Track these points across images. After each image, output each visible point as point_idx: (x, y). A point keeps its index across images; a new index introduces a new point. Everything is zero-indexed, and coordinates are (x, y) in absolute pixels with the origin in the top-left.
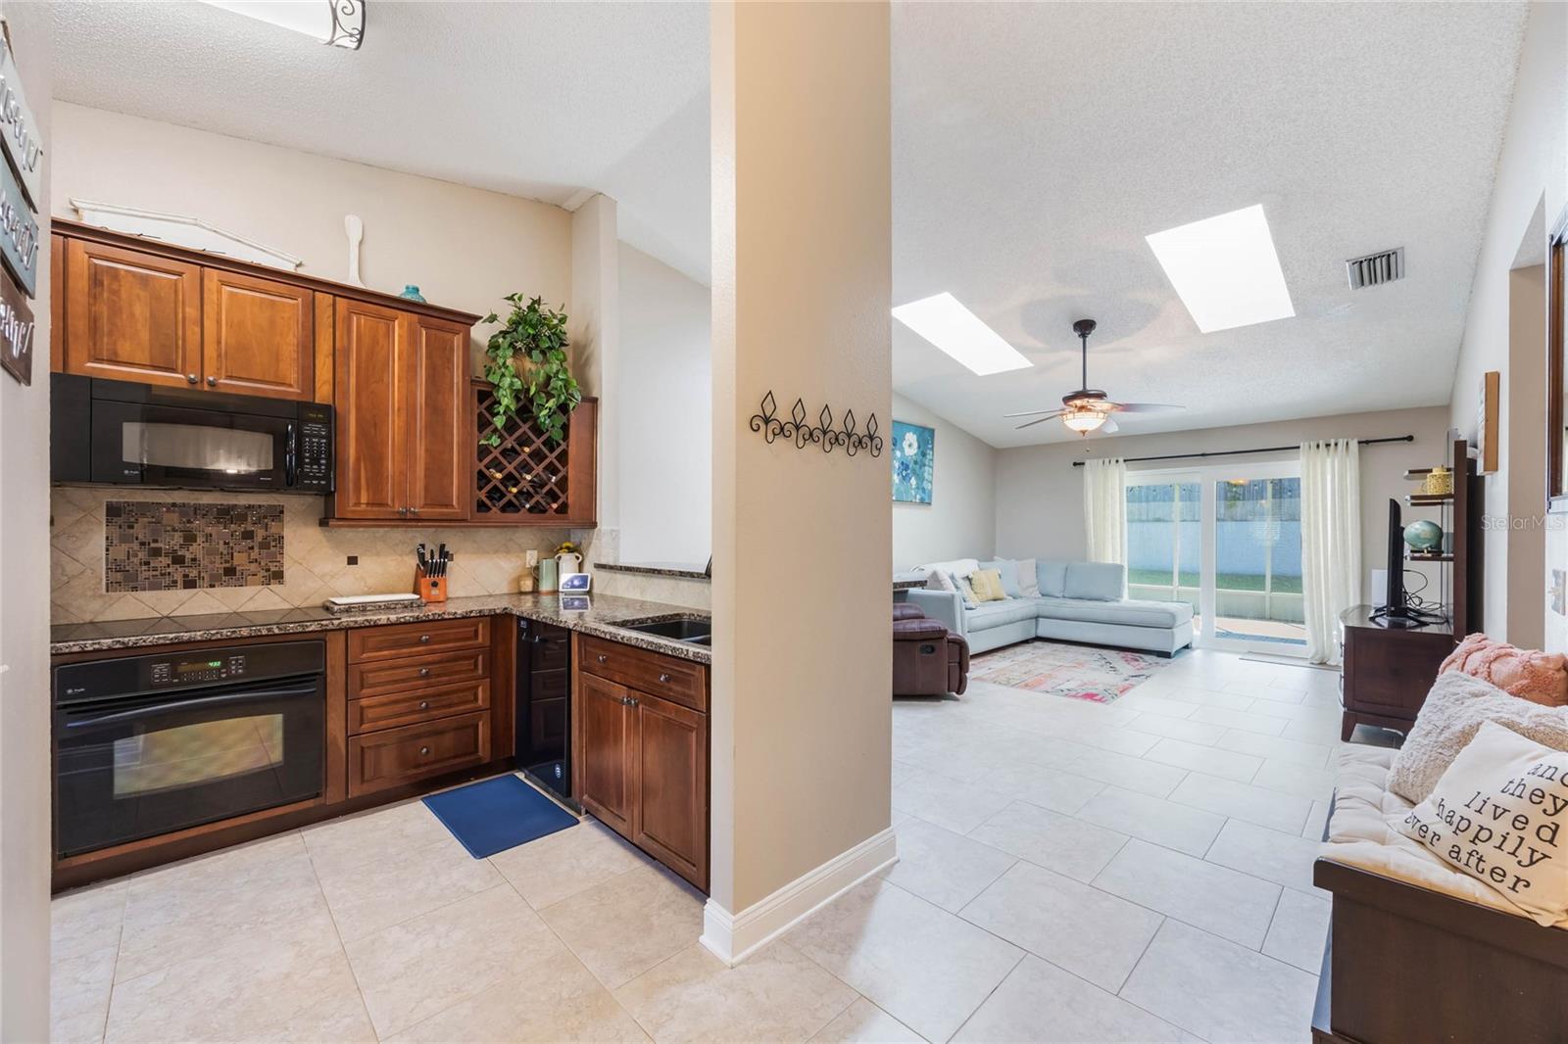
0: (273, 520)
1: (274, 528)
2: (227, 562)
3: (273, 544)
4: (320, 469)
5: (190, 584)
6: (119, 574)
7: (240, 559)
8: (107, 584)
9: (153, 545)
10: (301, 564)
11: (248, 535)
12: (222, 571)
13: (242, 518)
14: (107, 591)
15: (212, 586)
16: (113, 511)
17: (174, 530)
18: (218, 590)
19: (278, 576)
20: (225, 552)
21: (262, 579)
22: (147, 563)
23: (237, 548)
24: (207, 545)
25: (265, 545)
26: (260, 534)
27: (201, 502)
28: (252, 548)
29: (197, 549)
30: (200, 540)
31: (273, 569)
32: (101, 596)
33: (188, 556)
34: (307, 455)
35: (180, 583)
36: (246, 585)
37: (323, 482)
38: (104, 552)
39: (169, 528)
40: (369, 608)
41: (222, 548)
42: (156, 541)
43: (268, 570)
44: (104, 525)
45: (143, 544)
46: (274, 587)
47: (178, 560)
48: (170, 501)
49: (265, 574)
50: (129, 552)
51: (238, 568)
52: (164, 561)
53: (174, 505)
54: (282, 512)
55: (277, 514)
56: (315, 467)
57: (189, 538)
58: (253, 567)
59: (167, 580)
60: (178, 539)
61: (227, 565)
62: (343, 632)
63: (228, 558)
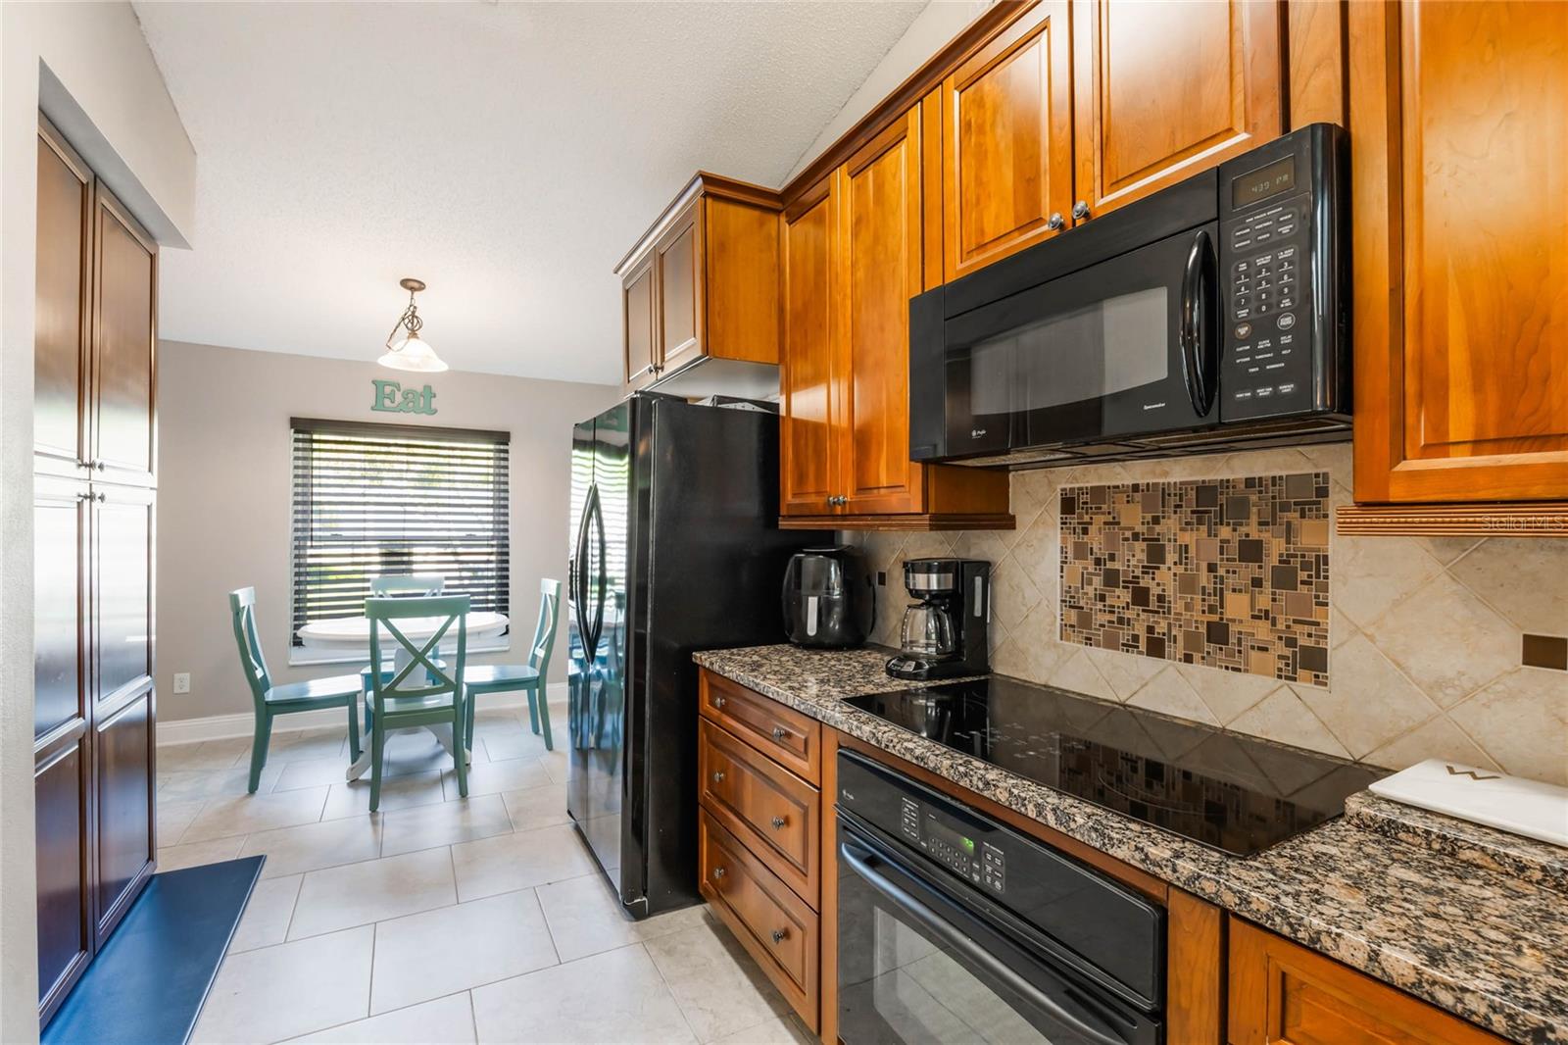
0: (1303, 516)
1: (1307, 538)
2: (1212, 609)
3: (1302, 575)
4: (1276, 347)
5: (1156, 648)
6: (1072, 610)
7: (1237, 607)
8: (1061, 624)
9: (1109, 565)
10: (1371, 638)
11: (1251, 551)
12: (1203, 630)
13: (1238, 510)
14: (1061, 639)
15: (1188, 659)
16: (1068, 505)
17: (1136, 536)
18: (1197, 669)
19: (1312, 661)
20: (1210, 588)
21: (1281, 664)
22: (1102, 598)
23: (1231, 581)
24: (1180, 570)
25: (1284, 578)
26: (1275, 547)
27: (1172, 480)
28: (1257, 583)
29: (1165, 580)
30: (1171, 557)
31: (1303, 641)
32: (1055, 646)
33: (1155, 591)
34: (1243, 313)
35: (1143, 645)
36: (1246, 671)
37: (1286, 388)
38: (1059, 574)
39: (1128, 534)
40: (1466, 855)
41: (1204, 579)
42: (1112, 558)
43: (1291, 643)
44: (1059, 531)
45: (1098, 562)
46: (1305, 686)
47: (1140, 597)
48: (1129, 482)
49: (1288, 652)
50: (1083, 573)
51: (1233, 628)
52: (1121, 596)
53: (1136, 488)
54: (1323, 492)
55: (1312, 496)
56: (1265, 344)
57: (1156, 554)
58: (1262, 631)
59: (1124, 635)
60: (1140, 553)
61: (1215, 618)
62: (1215, 913)
63: (1213, 600)
